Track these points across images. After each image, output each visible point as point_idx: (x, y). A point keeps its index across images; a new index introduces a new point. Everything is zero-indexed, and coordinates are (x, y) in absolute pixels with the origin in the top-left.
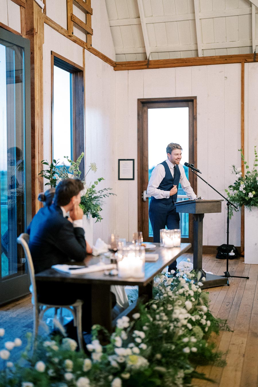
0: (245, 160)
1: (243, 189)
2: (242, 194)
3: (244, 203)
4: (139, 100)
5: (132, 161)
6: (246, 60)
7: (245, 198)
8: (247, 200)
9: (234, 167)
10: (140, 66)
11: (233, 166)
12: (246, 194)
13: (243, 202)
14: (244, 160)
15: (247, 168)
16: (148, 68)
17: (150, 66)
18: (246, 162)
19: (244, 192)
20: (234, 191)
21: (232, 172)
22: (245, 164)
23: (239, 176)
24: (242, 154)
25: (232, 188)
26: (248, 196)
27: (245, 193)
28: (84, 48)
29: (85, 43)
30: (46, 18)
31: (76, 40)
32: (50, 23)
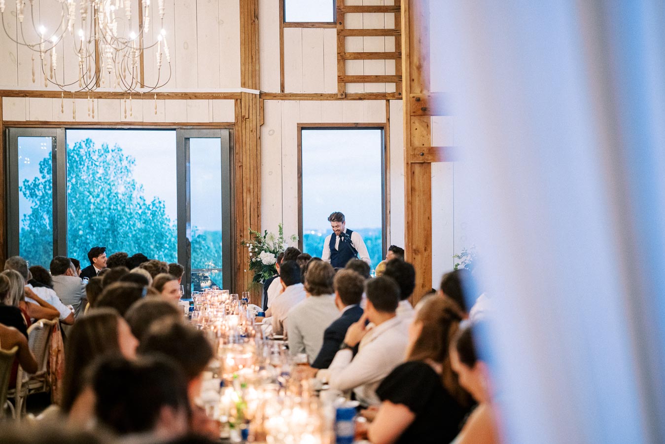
28: (388, 101)
29: (389, 94)
30: (283, 95)
31: (361, 97)
32: (292, 98)
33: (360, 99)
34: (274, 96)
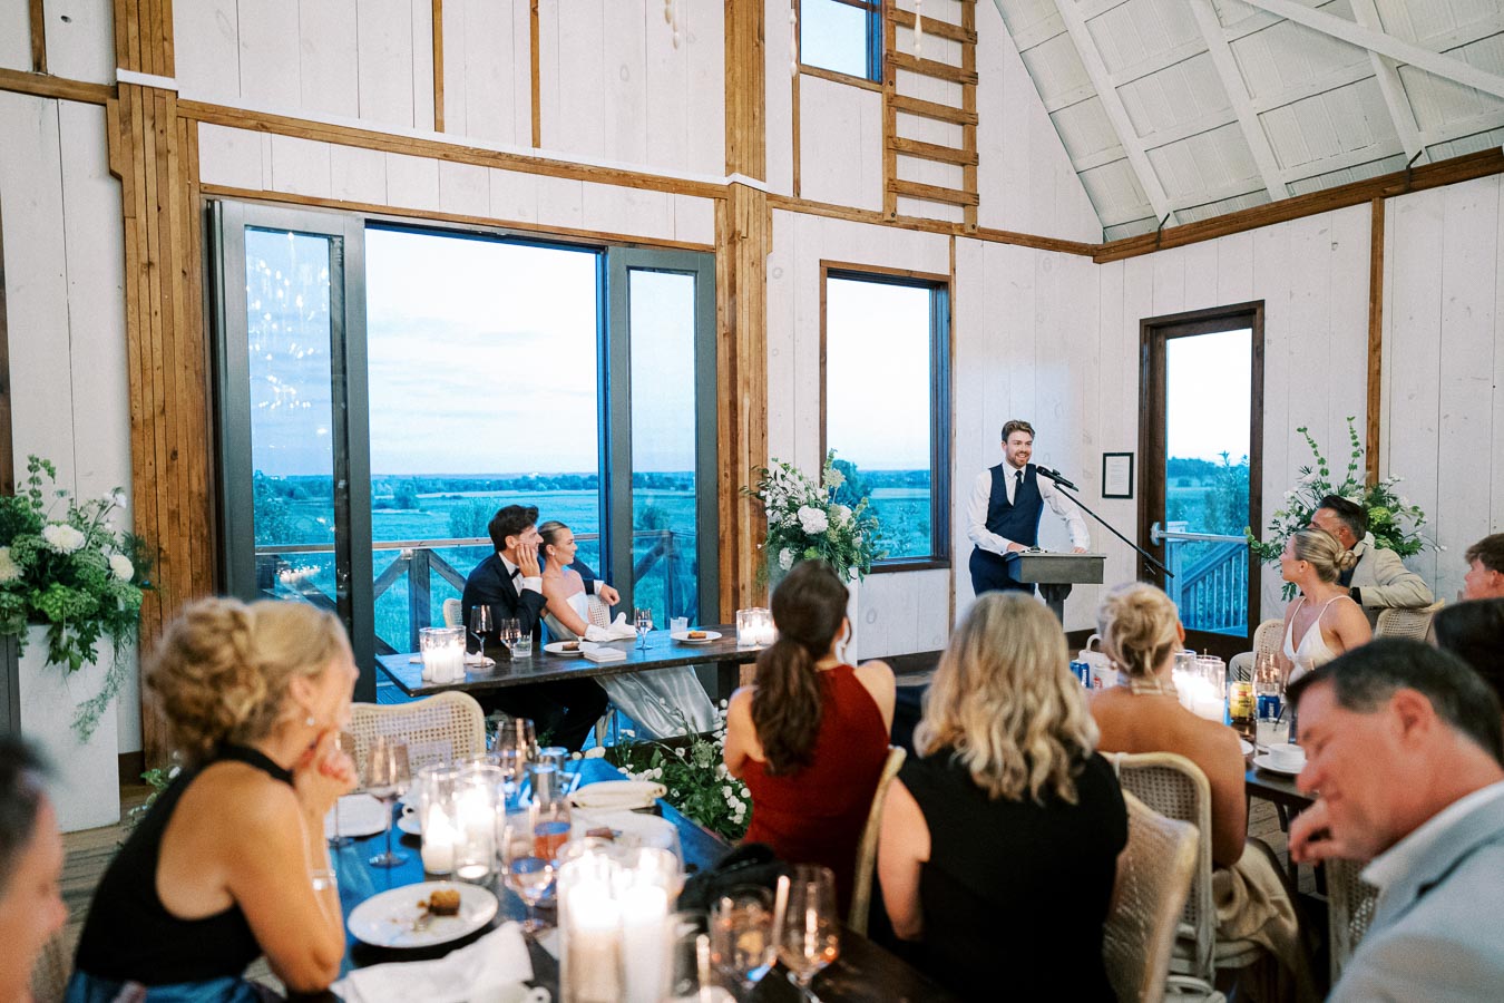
4: (1141, 320)
5: (1128, 458)
6: (1385, 192)
10: (1142, 246)
16: (1158, 248)
17: (1161, 244)
28: (953, 236)
29: (956, 225)
30: (798, 204)
31: (915, 226)
32: (814, 209)
33: (916, 228)
34: (782, 203)
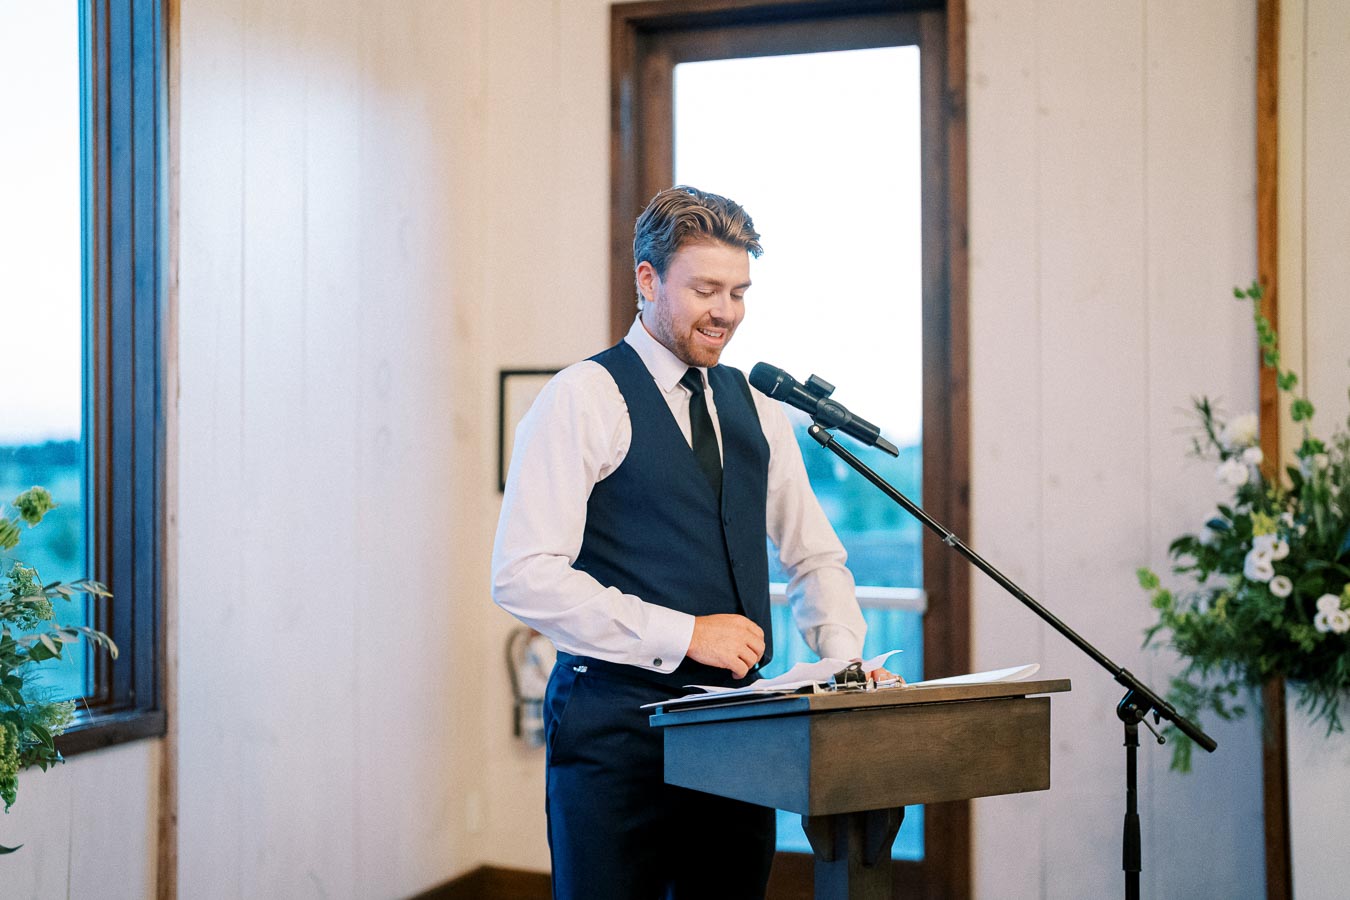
0: (1287, 363)
1: (1270, 572)
2: (1262, 603)
3: (1279, 665)
4: (615, 11)
7: (1288, 635)
8: (1308, 645)
9: (1206, 410)
11: (1198, 406)
12: (1298, 600)
13: (1273, 661)
14: (1274, 358)
15: (1297, 418)
18: (1292, 378)
19: (1282, 588)
20: (1202, 579)
21: (1192, 447)
22: (1286, 387)
23: (1238, 473)
24: (1265, 322)
25: (1189, 560)
26: (1311, 622)
27: (1290, 599)
